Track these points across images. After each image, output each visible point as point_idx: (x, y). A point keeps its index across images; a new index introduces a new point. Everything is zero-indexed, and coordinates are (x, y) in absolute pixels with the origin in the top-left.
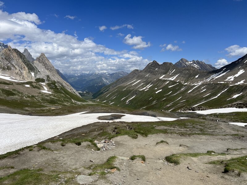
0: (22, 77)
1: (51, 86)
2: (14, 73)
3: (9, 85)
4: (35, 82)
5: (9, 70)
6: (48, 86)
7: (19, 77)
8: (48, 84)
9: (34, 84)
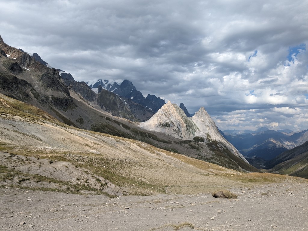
0: (180, 135)
1: (212, 147)
2: (172, 130)
3: (168, 144)
4: (193, 141)
5: (167, 127)
6: (208, 146)
7: (177, 135)
8: (208, 144)
9: (193, 144)
